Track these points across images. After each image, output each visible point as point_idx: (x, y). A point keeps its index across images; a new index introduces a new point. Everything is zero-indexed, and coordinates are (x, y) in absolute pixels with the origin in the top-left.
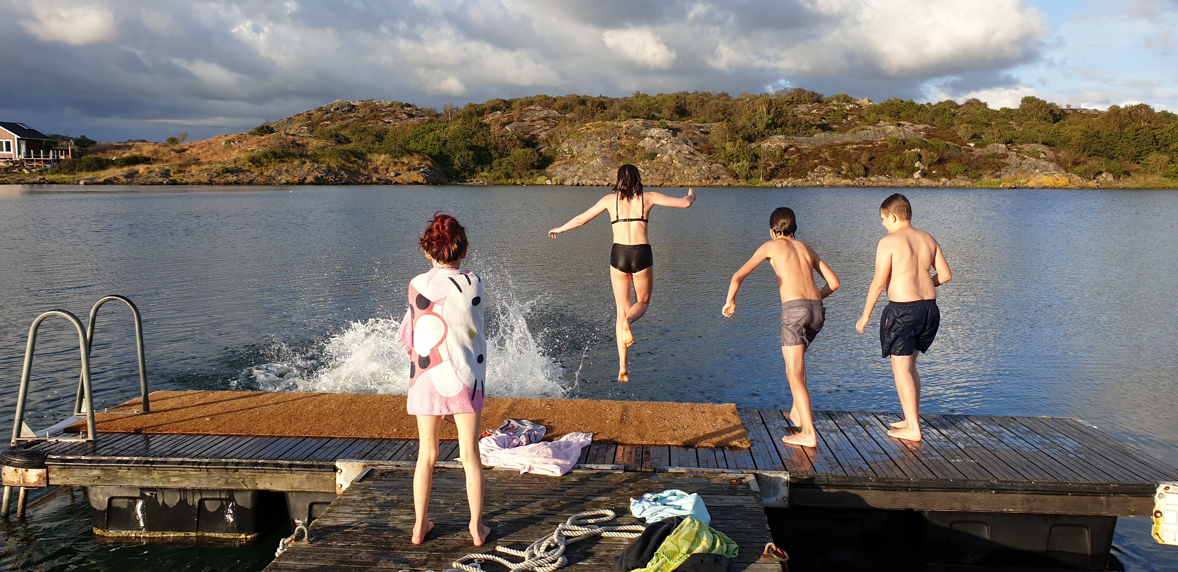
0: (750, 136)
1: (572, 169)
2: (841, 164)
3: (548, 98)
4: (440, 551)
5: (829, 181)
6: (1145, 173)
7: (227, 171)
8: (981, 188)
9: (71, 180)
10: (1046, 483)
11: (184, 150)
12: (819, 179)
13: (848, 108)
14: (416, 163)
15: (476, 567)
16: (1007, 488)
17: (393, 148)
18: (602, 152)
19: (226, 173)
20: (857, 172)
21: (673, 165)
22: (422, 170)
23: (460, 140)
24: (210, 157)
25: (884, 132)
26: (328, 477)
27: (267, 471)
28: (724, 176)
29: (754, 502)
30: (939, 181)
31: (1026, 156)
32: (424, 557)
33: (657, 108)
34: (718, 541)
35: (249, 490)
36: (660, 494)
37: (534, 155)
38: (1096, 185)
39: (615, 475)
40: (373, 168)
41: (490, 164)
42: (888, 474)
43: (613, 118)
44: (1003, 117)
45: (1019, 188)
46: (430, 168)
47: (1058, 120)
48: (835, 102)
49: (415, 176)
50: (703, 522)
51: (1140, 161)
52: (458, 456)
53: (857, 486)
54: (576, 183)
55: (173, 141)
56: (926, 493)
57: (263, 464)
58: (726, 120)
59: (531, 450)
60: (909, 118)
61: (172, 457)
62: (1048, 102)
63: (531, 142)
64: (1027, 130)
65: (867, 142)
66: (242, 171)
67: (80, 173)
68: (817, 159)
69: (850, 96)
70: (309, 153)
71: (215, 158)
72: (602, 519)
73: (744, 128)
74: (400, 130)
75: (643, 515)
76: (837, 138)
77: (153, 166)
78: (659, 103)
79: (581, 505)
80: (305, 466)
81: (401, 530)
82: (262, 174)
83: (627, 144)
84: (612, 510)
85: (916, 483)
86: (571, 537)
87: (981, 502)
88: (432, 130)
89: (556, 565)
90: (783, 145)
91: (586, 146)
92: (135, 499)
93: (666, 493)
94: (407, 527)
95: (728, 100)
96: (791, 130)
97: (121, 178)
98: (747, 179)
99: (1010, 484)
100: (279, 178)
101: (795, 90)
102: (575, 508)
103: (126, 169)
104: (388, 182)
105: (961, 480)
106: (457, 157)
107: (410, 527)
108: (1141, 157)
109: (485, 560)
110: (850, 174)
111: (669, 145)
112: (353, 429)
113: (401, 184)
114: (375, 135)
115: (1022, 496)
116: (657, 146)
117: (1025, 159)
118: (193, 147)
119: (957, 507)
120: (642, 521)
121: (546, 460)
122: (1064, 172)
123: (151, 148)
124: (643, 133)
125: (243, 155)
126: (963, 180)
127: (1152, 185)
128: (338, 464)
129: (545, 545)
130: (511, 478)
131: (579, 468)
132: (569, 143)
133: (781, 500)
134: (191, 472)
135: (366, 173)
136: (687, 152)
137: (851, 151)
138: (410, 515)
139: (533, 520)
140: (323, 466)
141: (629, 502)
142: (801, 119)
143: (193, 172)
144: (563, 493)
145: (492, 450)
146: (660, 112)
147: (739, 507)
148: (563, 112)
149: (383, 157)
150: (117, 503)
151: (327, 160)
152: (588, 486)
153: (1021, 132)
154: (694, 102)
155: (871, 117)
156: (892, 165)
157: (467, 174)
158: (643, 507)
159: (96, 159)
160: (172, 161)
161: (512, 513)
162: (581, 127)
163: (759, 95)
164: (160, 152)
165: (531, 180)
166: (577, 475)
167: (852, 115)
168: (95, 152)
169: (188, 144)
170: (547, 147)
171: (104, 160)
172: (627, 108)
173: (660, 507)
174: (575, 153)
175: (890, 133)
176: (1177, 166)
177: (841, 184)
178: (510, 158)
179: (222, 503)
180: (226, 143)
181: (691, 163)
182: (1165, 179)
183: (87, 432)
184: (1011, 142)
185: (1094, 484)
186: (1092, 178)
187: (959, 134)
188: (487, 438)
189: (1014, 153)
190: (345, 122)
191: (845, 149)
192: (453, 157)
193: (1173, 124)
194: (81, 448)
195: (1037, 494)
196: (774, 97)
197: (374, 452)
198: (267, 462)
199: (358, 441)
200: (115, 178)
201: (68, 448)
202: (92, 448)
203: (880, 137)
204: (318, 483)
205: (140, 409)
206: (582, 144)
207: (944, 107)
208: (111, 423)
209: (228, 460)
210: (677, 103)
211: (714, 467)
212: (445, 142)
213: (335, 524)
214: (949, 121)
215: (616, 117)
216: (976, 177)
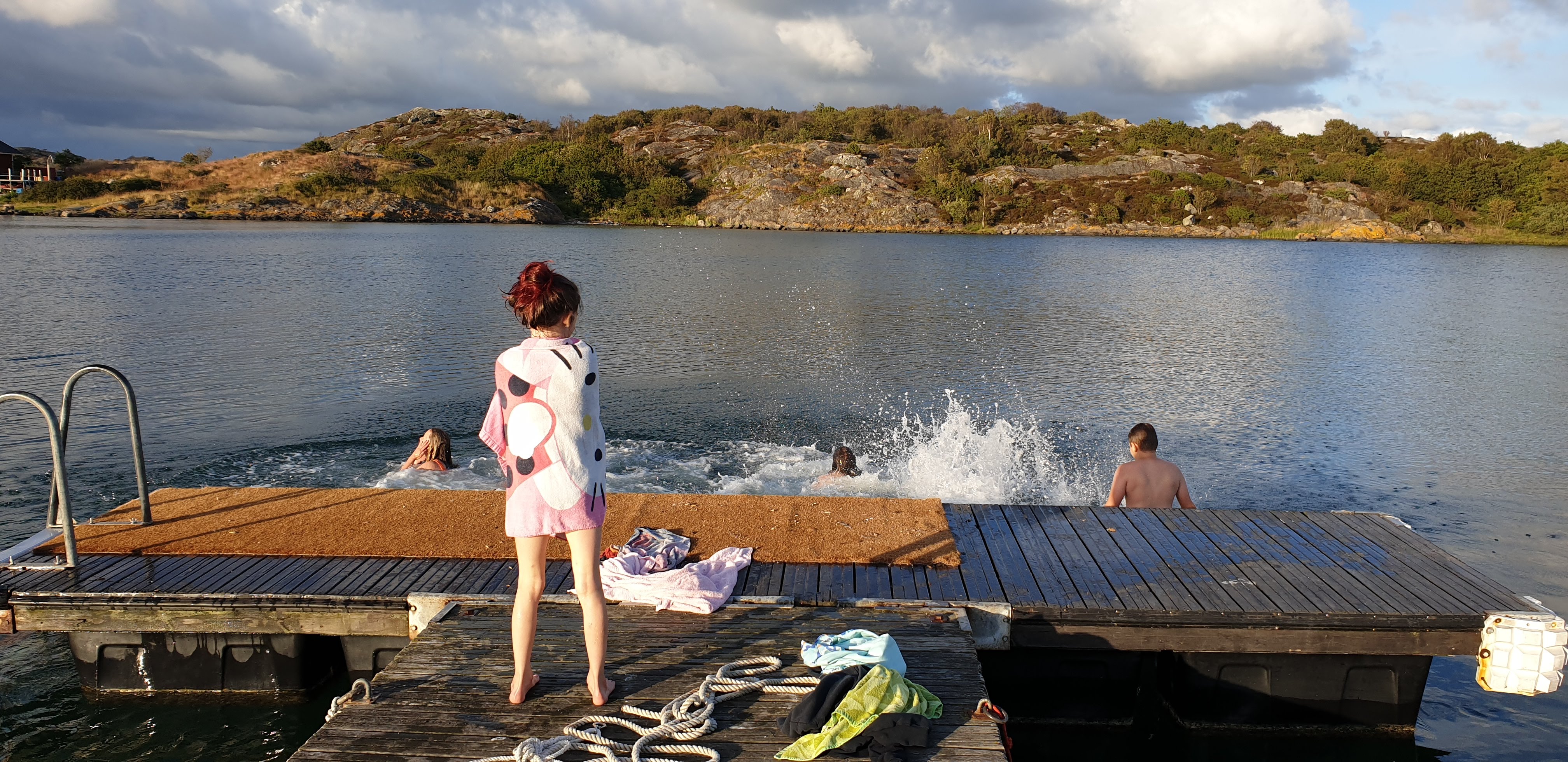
0: (969, 166)
1: (732, 206)
2: (1088, 206)
3: (702, 110)
4: (548, 712)
5: (1071, 228)
6: (1483, 223)
7: (266, 201)
8: (1271, 239)
9: (50, 210)
10: (1344, 615)
11: (207, 173)
12: (1058, 224)
13: (1099, 131)
14: (522, 194)
15: (595, 733)
16: (1295, 623)
17: (491, 174)
18: (773, 184)
19: (265, 203)
20: (1109, 216)
21: (867, 203)
22: (530, 204)
23: (582, 165)
24: (243, 182)
25: (1145, 163)
26: (398, 616)
27: (314, 610)
28: (934, 219)
29: (964, 644)
30: (1216, 229)
31: (1330, 199)
32: (526, 721)
33: (846, 126)
34: (916, 697)
35: (291, 634)
36: (840, 636)
37: (682, 186)
38: (1419, 238)
39: (781, 611)
40: (463, 201)
41: (623, 197)
42: (1140, 605)
43: (789, 138)
44: (1302, 146)
45: (1321, 240)
46: (541, 201)
47: (1373, 152)
48: (1081, 123)
49: (520, 212)
50: (896, 672)
51: (1477, 207)
52: (573, 587)
53: (1099, 621)
54: (737, 224)
55: (192, 159)
56: (1189, 630)
57: (310, 601)
58: (937, 144)
59: (670, 580)
60: (1179, 146)
61: (185, 592)
62: (1360, 128)
63: (677, 169)
64: (1333, 163)
65: (1122, 177)
66: (287, 202)
67: (63, 200)
68: (1057, 198)
69: (1102, 115)
70: (377, 179)
71: (249, 183)
72: (763, 669)
73: (961, 155)
74: (502, 150)
75: (818, 664)
76: (1083, 170)
77: (164, 193)
78: (850, 120)
79: (736, 651)
80: (367, 603)
81: (495, 686)
82: (314, 206)
83: (806, 174)
84: (777, 657)
85: (1175, 617)
86: (723, 693)
87: (1260, 640)
88: (544, 150)
89: (701, 730)
90: (1013, 179)
91: (751, 176)
92: (135, 648)
93: (849, 634)
94: (503, 681)
95: (940, 117)
96: (1022, 158)
97: (120, 208)
98: (965, 223)
99: (1297, 618)
100: (337, 212)
101: (1029, 105)
102: (729, 655)
103: (126, 196)
104: (484, 220)
105: (1234, 613)
106: (578, 187)
107: (508, 681)
108: (1478, 203)
109: (607, 724)
110: (1100, 218)
111: (862, 177)
112: (431, 545)
113: (501, 222)
114: (467, 156)
115: (1312, 632)
116: (846, 177)
117: (1329, 202)
118: (219, 168)
119: (1229, 647)
120: (817, 671)
121: (690, 593)
122: (1378, 220)
123: (162, 168)
124: (827, 159)
125: (287, 181)
126: (1246, 228)
127: (1492, 239)
128: (410, 600)
129: (687, 703)
130: (644, 616)
131: (735, 602)
132: (728, 170)
133: (1000, 641)
134: (211, 612)
135: (455, 207)
136: (886, 186)
137: (1102, 188)
138: (507, 665)
139: (672, 671)
140: (391, 603)
141: (800, 647)
142: (1037, 145)
143: (220, 202)
144: (712, 635)
145: (618, 579)
146: (851, 132)
147: (945, 652)
148: (721, 128)
149: (477, 185)
150: (109, 653)
151: (402, 188)
152: (747, 626)
153: (1325, 166)
154: (896, 120)
155: (1128, 143)
156: (1155, 207)
157: (591, 210)
158: (818, 653)
159: (84, 181)
160: (190, 187)
161: (644, 662)
162: (746, 149)
163: (981, 111)
164: (173, 174)
165: (677, 220)
166: (732, 611)
167: (1104, 140)
168: (83, 172)
169: (213, 163)
170: (699, 176)
171: (95, 183)
172: (807, 125)
173: (840, 652)
174: (736, 184)
175: (1153, 165)
176: (1525, 214)
177: (1086, 231)
178: (650, 190)
179: (255, 651)
180: (265, 163)
181: (891, 201)
182: (1509, 231)
183: (65, 555)
184: (1311, 179)
185: (1405, 616)
186: (1414, 229)
187: (1244, 168)
188: (611, 559)
189: (1315, 194)
190: (426, 138)
191: (1094, 186)
192: (572, 187)
193: (1520, 160)
194: (58, 580)
195: (1332, 630)
196: (1001, 115)
197: (459, 581)
198: (316, 597)
199: (439, 563)
200: (111, 208)
201: (40, 580)
202: (73, 579)
203: (1140, 171)
204: (384, 625)
205: (138, 517)
206: (746, 173)
207: (1224, 132)
208: (98, 541)
209: (262, 596)
210: (874, 120)
211: (912, 598)
212: (562, 167)
213: (406, 678)
214: (1231, 150)
215: (792, 138)
216: (1264, 225)
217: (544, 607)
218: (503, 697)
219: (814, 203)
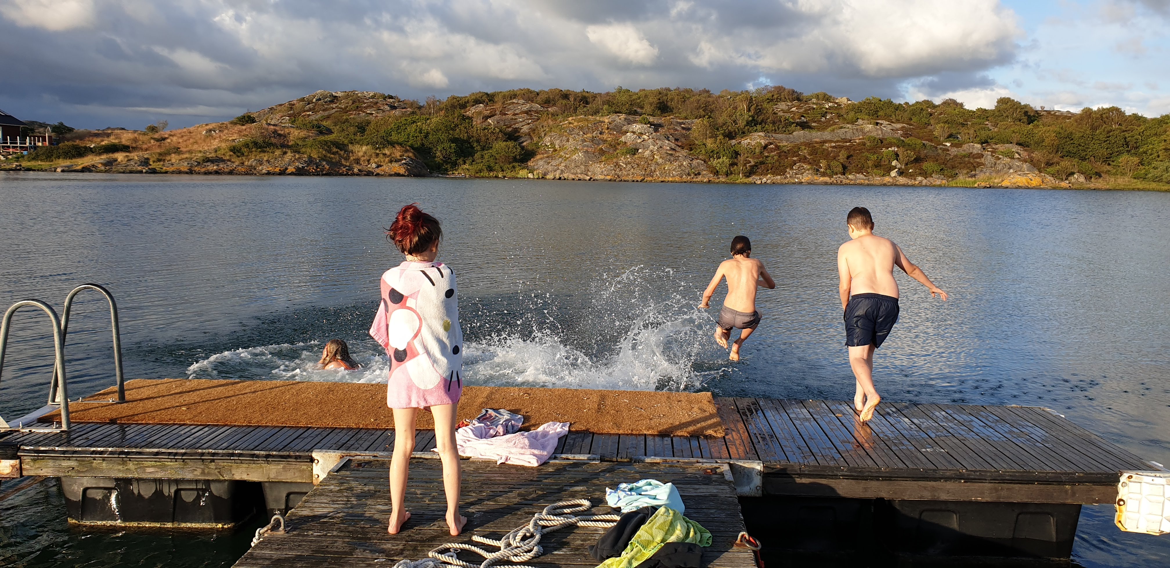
0: (730, 133)
1: (554, 163)
2: (819, 162)
3: (531, 92)
4: (417, 541)
5: (807, 178)
6: (1115, 174)
7: (208, 160)
8: (957, 187)
9: (47, 168)
10: (1014, 472)
11: (164, 139)
12: (797, 176)
13: (827, 107)
14: (398, 154)
15: (452, 556)
16: (976, 477)
17: (375, 139)
18: (584, 147)
19: (207, 162)
20: (835, 170)
21: (655, 160)
22: (404, 161)
23: (443, 133)
24: (190, 146)
25: (862, 130)
26: (305, 467)
27: (243, 462)
28: (704, 172)
29: (728, 491)
30: (915, 179)
31: (1000, 156)
32: (401, 547)
33: (639, 103)
34: (692, 531)
35: (225, 480)
36: (635, 484)
37: (516, 148)
38: (1068, 186)
39: (591, 465)
40: (354, 159)
41: (473, 156)
42: (860, 463)
43: (596, 113)
44: (979, 117)
45: (994, 187)
46: (412, 160)
47: (1032, 122)
48: (814, 100)
49: (397, 168)
50: (677, 511)
51: (1111, 163)
52: (435, 447)
53: (829, 475)
54: (557, 177)
55: (153, 129)
56: (897, 482)
57: (240, 455)
58: (707, 117)
59: (508, 441)
60: (887, 117)
61: (148, 448)
62: (1022, 104)
63: (513, 136)
64: (1002, 130)
65: (845, 140)
66: (223, 161)
67: (57, 160)
68: (796, 156)
69: (829, 94)
70: (290, 144)
71: (195, 147)
72: (578, 509)
73: (724, 124)
74: (382, 122)
75: (618, 505)
76: (816, 136)
77: (132, 154)
78: (641, 99)
80: (282, 457)
81: (378, 520)
82: (243, 163)
83: (609, 139)
84: (588, 500)
85: (886, 472)
86: (547, 527)
87: (950, 491)
88: (414, 122)
89: (532, 554)
90: (763, 142)
91: (568, 141)
92: (109, 490)
93: (642, 483)
94: (383, 517)
95: (709, 97)
96: (770, 127)
97: (100, 166)
98: (727, 175)
99: (978, 473)
100: (260, 168)
101: (775, 88)
102: (552, 498)
103: (104, 157)
104: (369, 174)
105: (931, 470)
106: (439, 149)
107: (387, 516)
108: (1111, 159)
109: (461, 549)
110: (828, 171)
111: (650, 141)
112: (330, 419)
113: (382, 175)
114: (357, 126)
115: (990, 485)
116: (639, 141)
117: (1000, 159)
118: (173, 136)
119: (927, 496)
120: (618, 510)
121: (522, 451)
122: (1037, 172)
123: (130, 136)
124: (625, 128)
125: (224, 145)
126: (938, 179)
127: (1123, 187)
128: (315, 455)
129: (520, 534)
130: (488, 469)
131: (555, 458)
132: (551, 136)
133: (755, 489)
134: (166, 463)
135: (348, 164)
136: (668, 148)
137: (830, 149)
138: (387, 505)
139: (509, 510)
140: (300, 457)
141: (605, 492)
142: (781, 117)
143: (173, 161)
144: (539, 483)
145: (469, 441)
146: (642, 108)
147: (714, 497)
148: (545, 105)
149: (364, 148)
150: (91, 494)
151: (309, 150)
152: (565, 476)
153: (996, 132)
154: (676, 99)
155: (849, 116)
156: (870, 163)
157: (449, 166)
158: (619, 497)
159: (74, 146)
160: (152, 150)
161: (488, 503)
162: (564, 121)
163: (740, 92)
164: (139, 140)
165: (513, 174)
166: (554, 465)
167: (831, 113)
168: (72, 139)
169: (168, 132)
170: (529, 141)
171: (82, 147)
172: (608, 103)
173: (635, 496)
174: (557, 147)
175: (868, 132)
176: (1147, 168)
177: (818, 181)
178: (492, 151)
179: (198, 493)
180: (207, 132)
181: (672, 159)
182: (1135, 181)
183: (61, 422)
184: (986, 142)
185: (1060, 473)
186: (1064, 179)
187: (936, 133)
188: (464, 428)
189: (990, 153)
190: (326, 113)
191: (824, 147)
192: (435, 149)
193: (1143, 127)
194: (55, 439)
195: (1004, 483)
196: (754, 95)
197: (351, 442)
198: (244, 452)
199: (336, 431)
200: (93, 165)
201: (41, 439)
202: (66, 438)
203: (859, 136)
204: (295, 474)
205: (115, 398)
206: (564, 138)
207: (921, 107)
208: (86, 413)
209: (204, 451)
210: (659, 99)
211: (688, 457)
212: (427, 134)
213: (312, 514)
214: (926, 120)
215: (599, 112)
216: (951, 177)
217: (414, 461)
219: (615, 160)
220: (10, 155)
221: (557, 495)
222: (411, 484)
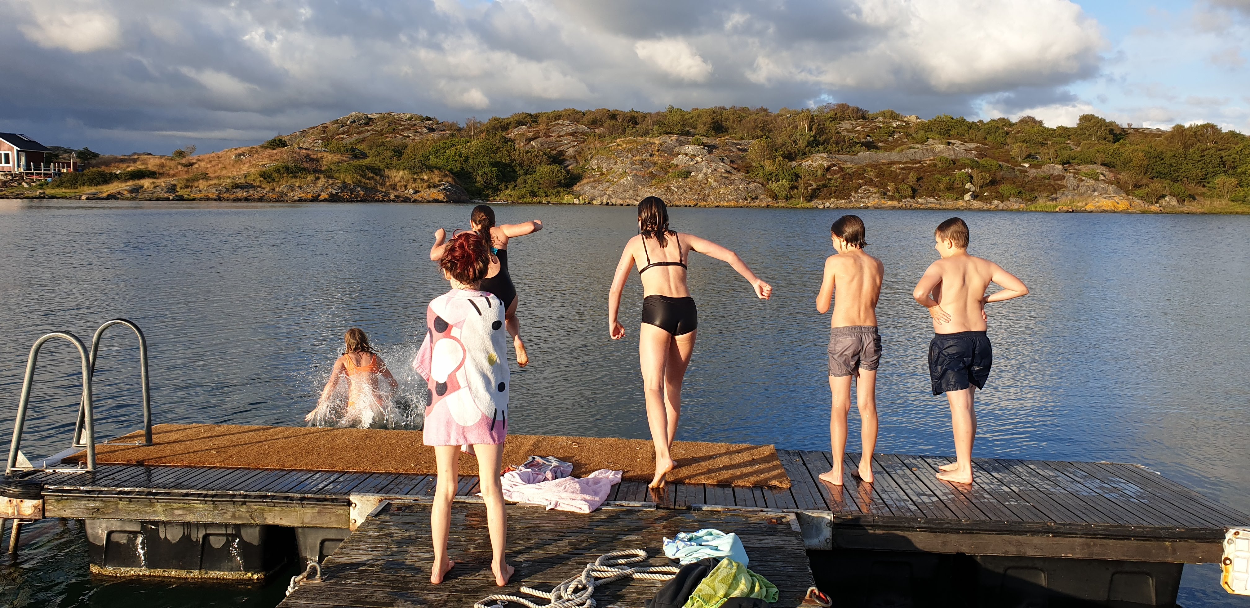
0: (790, 154)
1: (601, 187)
2: (886, 185)
3: (577, 113)
4: (461, 591)
5: (874, 203)
6: (1211, 197)
7: (237, 186)
8: (1036, 211)
9: (72, 195)
10: (1108, 526)
11: (192, 164)
12: (863, 200)
13: (895, 125)
14: (436, 180)
16: (1066, 531)
17: (412, 164)
18: (633, 170)
19: (236, 188)
20: (904, 194)
21: (708, 184)
22: (442, 187)
23: (484, 156)
24: (219, 171)
25: (933, 151)
26: (341, 511)
27: (276, 504)
28: (762, 196)
29: (795, 543)
30: (991, 203)
31: (1084, 178)
32: (444, 598)
33: (691, 123)
34: (757, 585)
35: (257, 525)
36: (695, 533)
37: (561, 172)
38: (1158, 209)
39: (646, 513)
40: (390, 185)
41: (515, 181)
42: (938, 515)
43: (646, 133)
44: (1060, 136)
45: (1077, 212)
46: (451, 185)
47: (1118, 140)
48: (881, 119)
49: (435, 193)
50: (741, 564)
51: (1206, 184)
52: (479, 492)
53: (905, 527)
54: (605, 202)
55: (181, 154)
56: (979, 536)
57: (273, 497)
58: (764, 137)
59: (558, 485)
60: (960, 136)
61: (176, 488)
62: (1107, 121)
63: (557, 159)
64: (1085, 150)
65: (914, 162)
66: (253, 187)
67: (82, 187)
68: (862, 179)
69: (897, 112)
70: (323, 169)
71: (224, 172)
72: (633, 559)
73: (784, 145)
74: (420, 145)
75: (677, 556)
76: (883, 157)
77: (159, 181)
78: (694, 119)
80: (317, 500)
81: (419, 569)
82: (274, 190)
83: (660, 162)
84: (644, 550)
85: (968, 524)
86: (600, 578)
87: (1037, 546)
88: (453, 145)
90: (826, 164)
91: (616, 164)
92: (136, 534)
93: (702, 532)
94: (426, 565)
95: (767, 115)
96: (833, 147)
97: (125, 193)
98: (787, 200)
99: (1068, 527)
100: (292, 194)
101: (839, 105)
102: (605, 548)
103: (130, 183)
104: (406, 200)
105: (1016, 522)
106: (480, 174)
107: (429, 565)
108: (1206, 180)
109: (509, 601)
110: (897, 195)
111: (704, 163)
112: (369, 464)
113: (420, 202)
114: (393, 150)
115: (1081, 540)
116: (692, 163)
117: (1083, 180)
118: (200, 161)
119: (1012, 551)
120: (676, 562)
121: (573, 496)
122: (1124, 195)
123: (157, 161)
124: (676, 150)
125: (253, 170)
126: (1016, 202)
127: (1219, 210)
128: (352, 498)
129: (572, 586)
130: (537, 515)
131: (608, 505)
132: (598, 159)
133: (824, 542)
134: (195, 505)
135: (384, 190)
136: (723, 171)
137: (898, 171)
138: (429, 552)
139: (559, 559)
140: (337, 500)
141: (663, 542)
142: (845, 136)
143: (201, 187)
144: (591, 531)
145: (516, 485)
146: (695, 128)
147: (780, 548)
148: (592, 127)
149: (401, 173)
150: (116, 538)
151: (343, 175)
152: (618, 524)
153: (1079, 152)
154: (731, 118)
155: (919, 135)
156: (942, 186)
157: (490, 192)
158: (677, 547)
159: (99, 172)
160: (179, 176)
161: (537, 551)
162: (612, 143)
163: (800, 110)
164: (167, 166)
165: (558, 199)
166: (607, 511)
167: (899, 133)
168: (98, 165)
169: (196, 157)
170: (575, 164)
171: (107, 173)
172: (660, 123)
173: (695, 547)
174: (604, 170)
175: (939, 152)
176: (1246, 189)
177: (886, 205)
178: (536, 176)
179: (228, 539)
180: (236, 157)
181: (727, 182)
182: (1233, 203)
183: (86, 463)
184: (1068, 162)
185: (1159, 528)
186: (1154, 202)
187: (1013, 153)
188: (510, 472)
189: (1072, 175)
190: (361, 136)
191: (892, 169)
192: (475, 173)
193: (1241, 146)
194: (80, 479)
195: (1097, 538)
196: (816, 113)
197: (391, 486)
198: (278, 494)
199: (374, 475)
200: (119, 193)
201: (66, 479)
202: (93, 478)
203: (929, 157)
204: (330, 518)
205: (143, 441)
206: (612, 161)
207: (997, 125)
208: (112, 455)
209: (236, 493)
210: (713, 119)
211: (752, 506)
212: (467, 158)
213: (349, 562)
214: (1003, 140)
215: (648, 133)
216: (1030, 200)
217: (458, 505)
218: (426, 578)
219: (666, 184)
220: (34, 182)
221: (610, 544)
222: (454, 530)
